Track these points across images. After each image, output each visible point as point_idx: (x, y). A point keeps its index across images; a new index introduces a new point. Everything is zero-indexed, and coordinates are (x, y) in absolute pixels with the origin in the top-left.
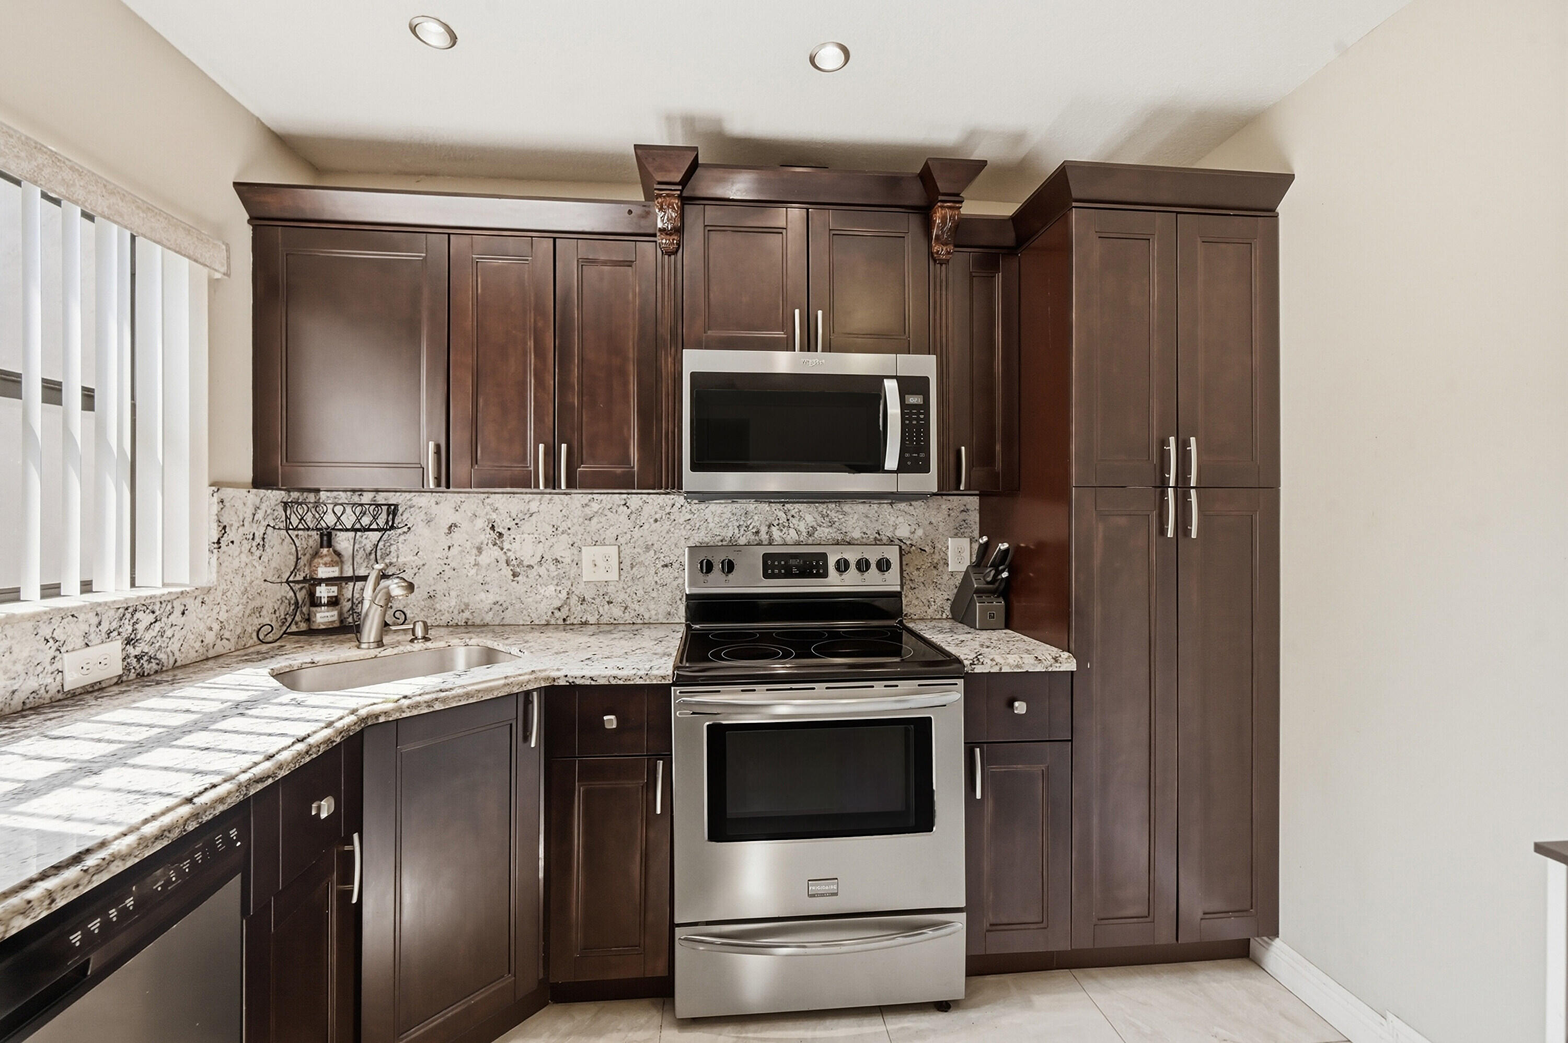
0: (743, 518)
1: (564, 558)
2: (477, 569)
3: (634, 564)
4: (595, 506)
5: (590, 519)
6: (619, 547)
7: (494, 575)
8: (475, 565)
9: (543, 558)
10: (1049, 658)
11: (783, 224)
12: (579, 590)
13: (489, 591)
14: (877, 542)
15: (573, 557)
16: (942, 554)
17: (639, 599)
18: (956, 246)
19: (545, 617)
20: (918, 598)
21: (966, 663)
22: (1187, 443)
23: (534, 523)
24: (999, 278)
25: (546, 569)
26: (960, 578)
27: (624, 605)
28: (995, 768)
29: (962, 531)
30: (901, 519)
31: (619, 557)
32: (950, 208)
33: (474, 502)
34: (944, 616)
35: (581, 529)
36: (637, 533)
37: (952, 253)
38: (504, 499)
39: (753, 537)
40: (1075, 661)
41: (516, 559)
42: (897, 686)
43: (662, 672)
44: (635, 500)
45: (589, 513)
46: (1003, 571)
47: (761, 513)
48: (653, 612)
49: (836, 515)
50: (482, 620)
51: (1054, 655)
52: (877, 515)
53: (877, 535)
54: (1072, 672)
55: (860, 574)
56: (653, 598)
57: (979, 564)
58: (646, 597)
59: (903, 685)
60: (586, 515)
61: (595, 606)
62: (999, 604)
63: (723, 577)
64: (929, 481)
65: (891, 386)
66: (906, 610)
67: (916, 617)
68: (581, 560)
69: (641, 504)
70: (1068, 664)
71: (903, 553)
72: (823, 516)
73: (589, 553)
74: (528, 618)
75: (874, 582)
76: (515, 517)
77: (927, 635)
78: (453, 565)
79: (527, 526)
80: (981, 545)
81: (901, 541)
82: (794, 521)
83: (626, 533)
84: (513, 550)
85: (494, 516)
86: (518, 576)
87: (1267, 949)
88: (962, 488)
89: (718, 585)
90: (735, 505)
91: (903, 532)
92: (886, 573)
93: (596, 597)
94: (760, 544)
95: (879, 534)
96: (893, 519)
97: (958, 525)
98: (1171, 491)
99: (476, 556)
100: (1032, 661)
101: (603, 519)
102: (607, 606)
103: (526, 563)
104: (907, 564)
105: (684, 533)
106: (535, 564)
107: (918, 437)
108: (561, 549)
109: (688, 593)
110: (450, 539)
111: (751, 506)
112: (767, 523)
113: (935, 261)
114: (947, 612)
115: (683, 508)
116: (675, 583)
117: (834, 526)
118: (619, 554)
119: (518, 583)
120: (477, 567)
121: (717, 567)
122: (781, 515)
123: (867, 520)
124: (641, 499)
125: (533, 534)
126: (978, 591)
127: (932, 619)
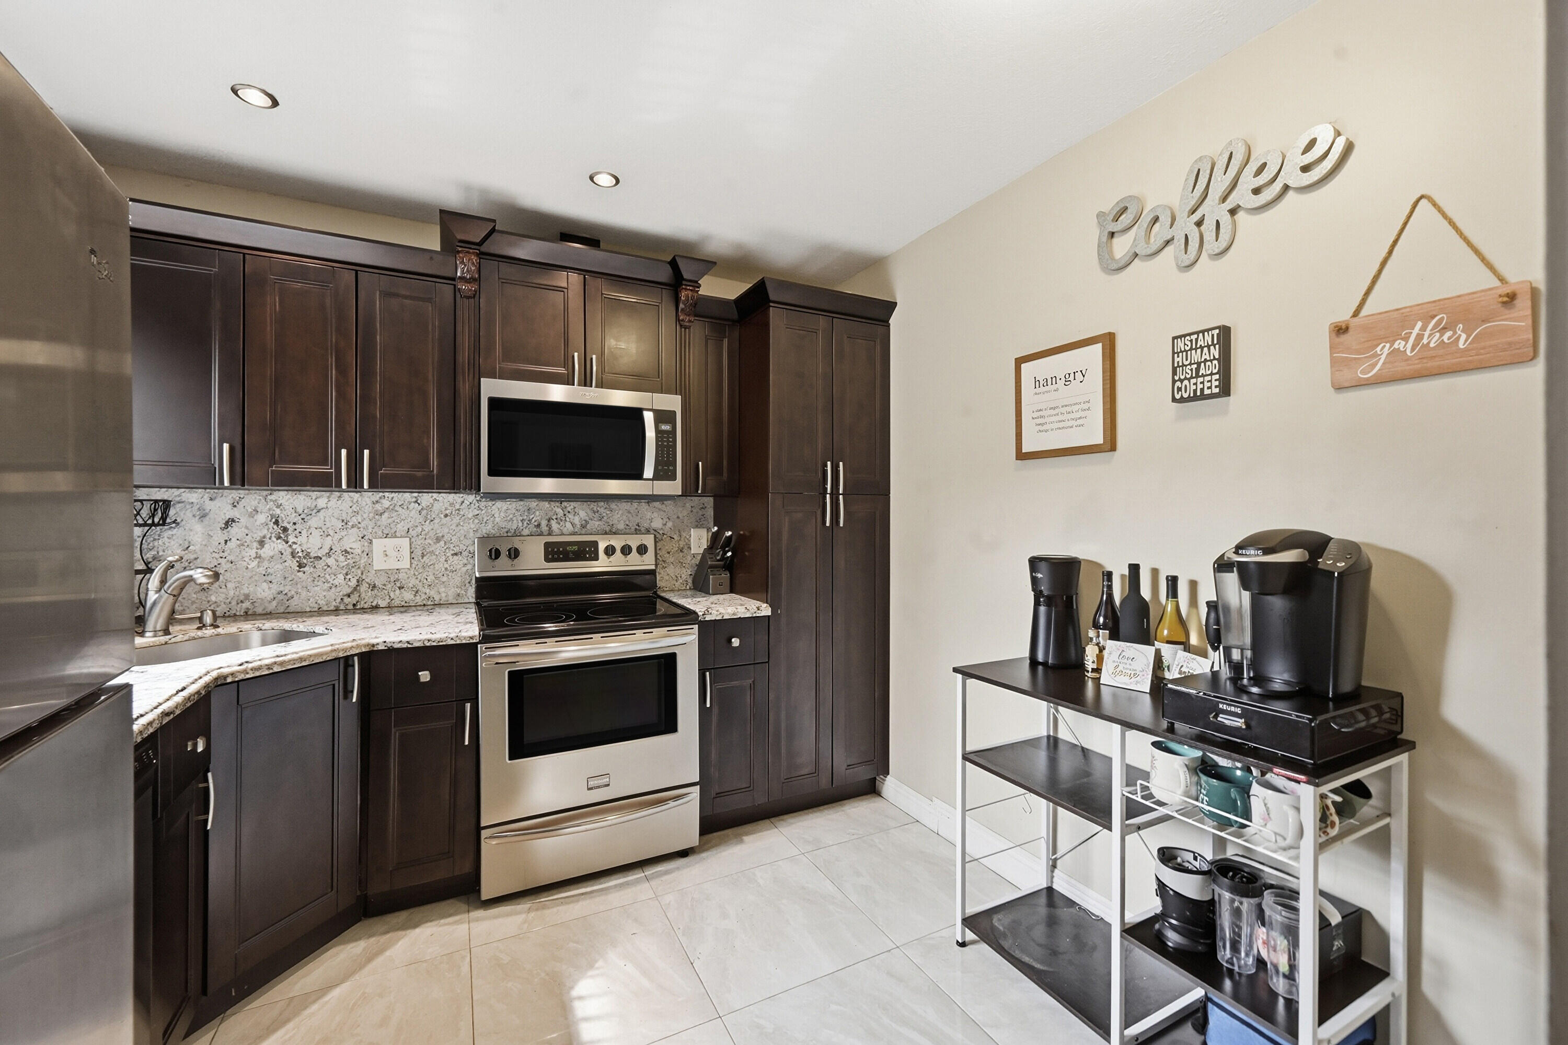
0: (526, 514)
1: (354, 549)
2: (259, 563)
3: (425, 553)
4: (386, 503)
5: (381, 514)
6: (410, 539)
7: (277, 567)
8: (256, 557)
9: (332, 549)
10: (755, 608)
11: (565, 285)
12: (370, 578)
13: (273, 581)
14: (637, 532)
15: (363, 548)
16: (686, 540)
17: (430, 583)
18: (696, 316)
19: (334, 603)
20: (668, 574)
21: (700, 614)
22: (838, 466)
23: (322, 518)
24: (726, 341)
25: (335, 559)
26: (699, 558)
27: (415, 589)
28: (720, 686)
29: (701, 523)
30: (655, 514)
31: (411, 548)
32: (691, 290)
33: (255, 498)
34: (688, 587)
35: (371, 524)
36: (427, 527)
37: (693, 322)
38: (289, 496)
39: (535, 529)
40: (770, 609)
41: (303, 551)
42: (652, 632)
43: (470, 634)
44: (426, 498)
45: (380, 508)
46: (728, 551)
47: (540, 510)
48: (443, 595)
49: (605, 511)
50: (264, 609)
51: (757, 606)
52: (637, 511)
53: (637, 527)
54: (769, 616)
55: (623, 557)
56: (443, 582)
57: (711, 548)
58: (437, 581)
59: (657, 632)
60: (377, 511)
61: (386, 592)
62: (726, 576)
63: (509, 562)
64: (674, 487)
65: (648, 417)
66: (659, 584)
67: (667, 589)
68: (372, 551)
69: (432, 502)
70: (766, 610)
71: (657, 540)
72: (594, 512)
73: (379, 545)
74: (316, 606)
75: (635, 563)
76: (301, 512)
77: (675, 600)
78: (230, 558)
79: (314, 522)
80: (713, 533)
81: (655, 531)
82: (570, 516)
83: (417, 526)
84: (299, 543)
85: (278, 511)
86: (304, 567)
87: (883, 784)
88: (699, 492)
89: (504, 569)
90: (522, 503)
91: (657, 524)
92: (645, 555)
93: (387, 583)
94: (541, 534)
95: (639, 526)
96: (649, 514)
97: (698, 519)
98: (828, 496)
99: (257, 549)
100: (743, 610)
101: (394, 514)
102: (398, 591)
103: (312, 555)
104: (660, 549)
105: (472, 526)
106: (323, 556)
107: (668, 454)
108: (351, 541)
109: (478, 575)
110: (226, 534)
111: (533, 504)
112: (547, 517)
113: (681, 326)
114: (690, 584)
115: (472, 505)
116: (465, 569)
117: (603, 519)
118: (410, 545)
119: (304, 573)
120: (258, 560)
121: (504, 553)
122: (559, 511)
123: (630, 515)
124: (432, 497)
125: (321, 528)
126: (711, 567)
127: (679, 590)
